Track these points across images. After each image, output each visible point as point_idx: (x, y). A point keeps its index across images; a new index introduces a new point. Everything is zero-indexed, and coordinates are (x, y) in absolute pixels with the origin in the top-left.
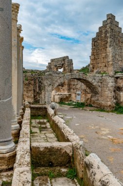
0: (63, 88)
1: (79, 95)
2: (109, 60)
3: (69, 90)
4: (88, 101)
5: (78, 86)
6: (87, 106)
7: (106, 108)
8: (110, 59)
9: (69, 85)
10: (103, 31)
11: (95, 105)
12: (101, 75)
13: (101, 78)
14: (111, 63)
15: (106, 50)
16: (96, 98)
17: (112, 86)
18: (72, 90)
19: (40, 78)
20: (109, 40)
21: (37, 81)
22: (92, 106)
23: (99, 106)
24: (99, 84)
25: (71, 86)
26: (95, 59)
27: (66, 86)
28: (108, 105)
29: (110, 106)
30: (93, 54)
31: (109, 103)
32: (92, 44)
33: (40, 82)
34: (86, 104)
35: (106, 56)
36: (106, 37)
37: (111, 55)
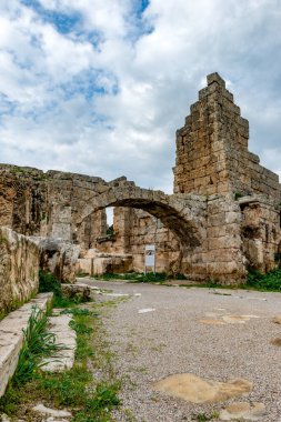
0: (115, 245)
1: (150, 253)
2: (220, 168)
3: (128, 247)
4: (174, 267)
5: (149, 237)
6: (171, 277)
7: (223, 278)
8: (222, 164)
9: (128, 236)
10: (202, 110)
11: (193, 275)
12: (204, 198)
13: (204, 205)
14: (225, 173)
15: (210, 148)
16: (194, 257)
17: (235, 221)
18: (135, 247)
19: (37, 185)
20: (216, 125)
21: (28, 192)
22: (184, 278)
23: (202, 277)
24: (202, 219)
25: (132, 239)
26: (185, 171)
27: (122, 239)
28: (230, 269)
29: (234, 271)
30: (180, 162)
31: (232, 265)
32: (177, 142)
33: (38, 196)
34: (169, 274)
35: (213, 160)
36: (208, 120)
37: (222, 157)
